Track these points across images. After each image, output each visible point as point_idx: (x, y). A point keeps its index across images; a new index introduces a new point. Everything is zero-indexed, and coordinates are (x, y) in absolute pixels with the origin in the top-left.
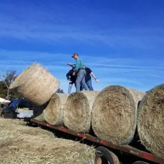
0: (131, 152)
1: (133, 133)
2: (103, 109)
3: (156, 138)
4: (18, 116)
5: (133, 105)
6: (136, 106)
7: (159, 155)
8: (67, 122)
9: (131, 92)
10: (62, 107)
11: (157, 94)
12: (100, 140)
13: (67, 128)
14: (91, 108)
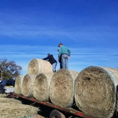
0: (71, 112)
1: (72, 99)
2: (56, 85)
3: (84, 102)
4: (6, 91)
5: (72, 81)
6: (74, 82)
7: (86, 113)
8: (35, 94)
9: (71, 73)
10: (32, 84)
11: (84, 74)
12: (54, 105)
13: (35, 98)
14: (49, 84)
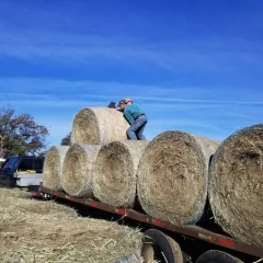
0: (200, 235)
1: (202, 206)
2: (156, 170)
3: (237, 212)
4: (18, 183)
5: (201, 161)
6: (207, 163)
7: (243, 239)
8: (98, 191)
9: (199, 141)
10: (90, 167)
11: (238, 144)
12: (151, 218)
13: (98, 200)
14: (136, 168)
